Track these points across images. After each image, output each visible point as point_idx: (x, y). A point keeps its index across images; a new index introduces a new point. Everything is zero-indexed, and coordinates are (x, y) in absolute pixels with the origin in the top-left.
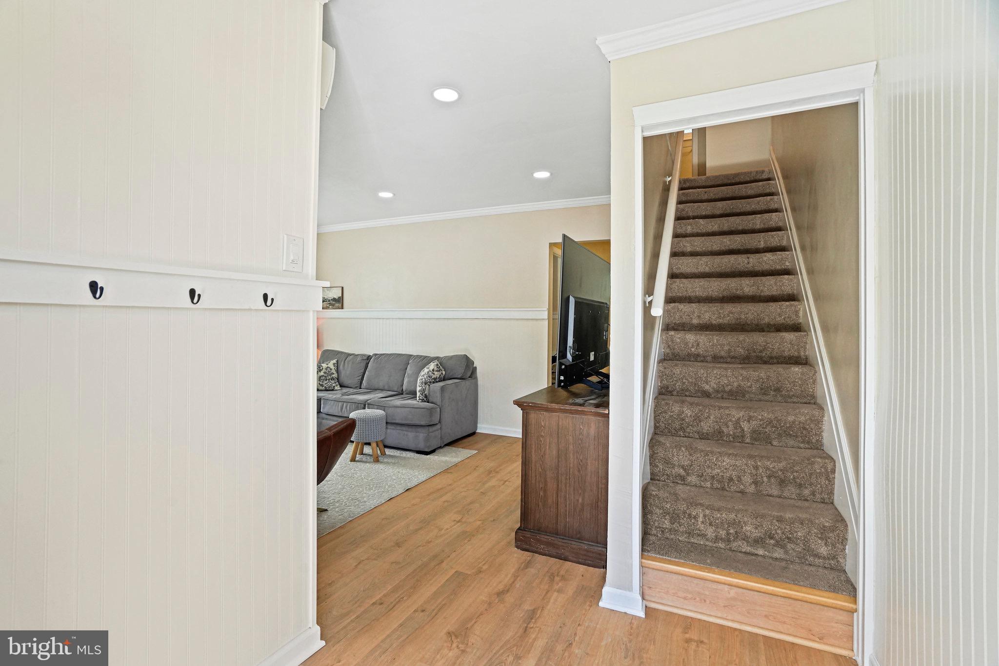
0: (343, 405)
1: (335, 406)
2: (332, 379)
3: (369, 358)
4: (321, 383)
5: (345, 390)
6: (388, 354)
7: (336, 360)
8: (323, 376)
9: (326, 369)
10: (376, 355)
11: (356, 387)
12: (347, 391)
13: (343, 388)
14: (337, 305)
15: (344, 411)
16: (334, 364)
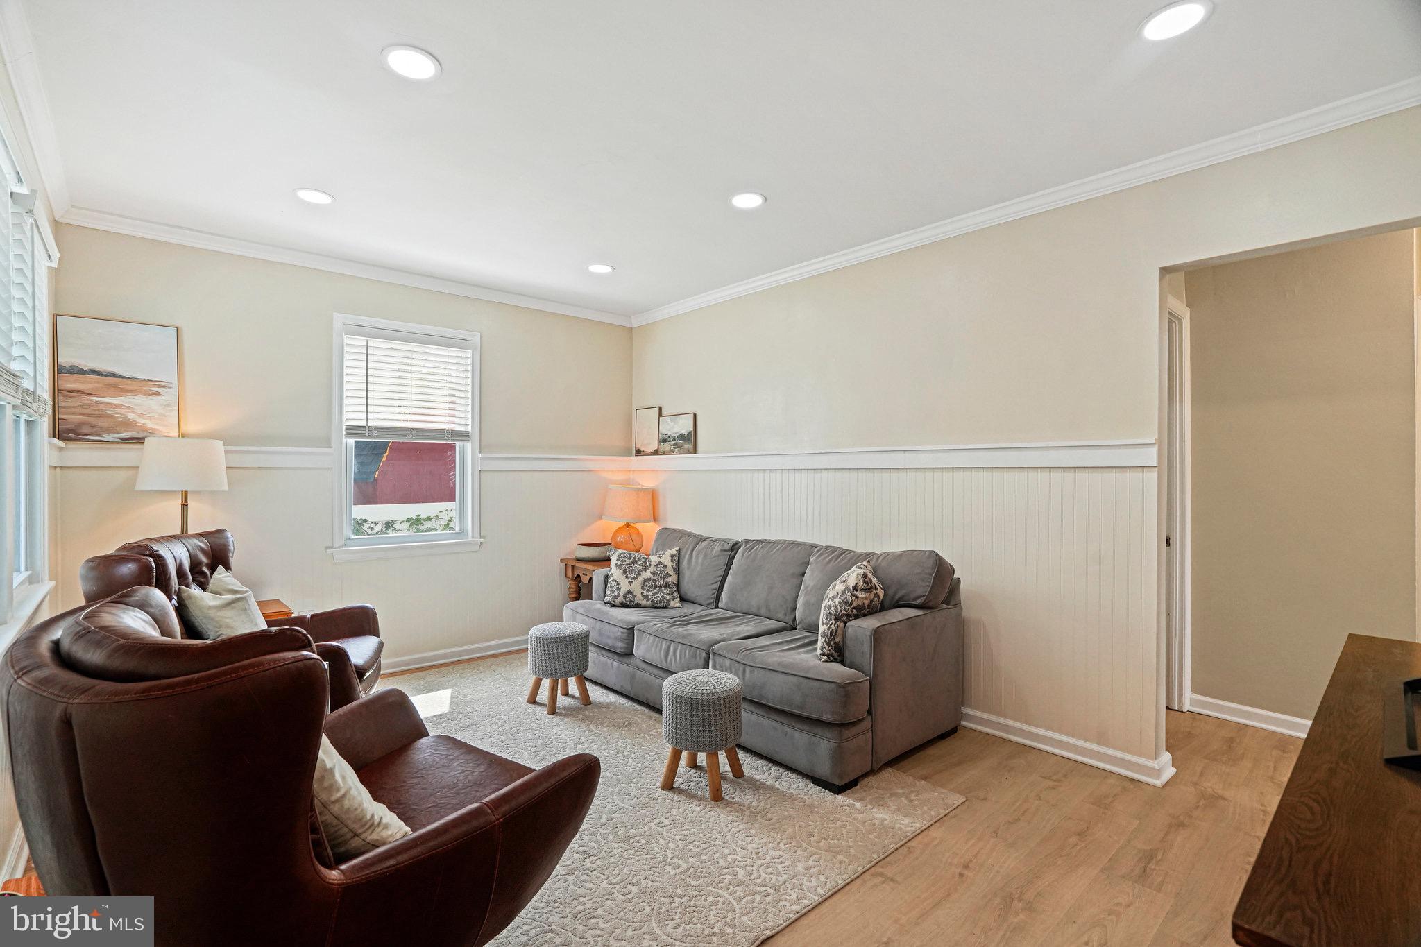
0: (669, 647)
1: (656, 647)
2: (667, 585)
3: (735, 547)
4: (645, 593)
5: (688, 609)
6: (770, 542)
7: (677, 549)
8: (650, 579)
9: (656, 566)
10: (747, 541)
11: (709, 604)
12: (690, 611)
13: (686, 605)
14: (686, 446)
15: (671, 660)
16: (672, 556)
